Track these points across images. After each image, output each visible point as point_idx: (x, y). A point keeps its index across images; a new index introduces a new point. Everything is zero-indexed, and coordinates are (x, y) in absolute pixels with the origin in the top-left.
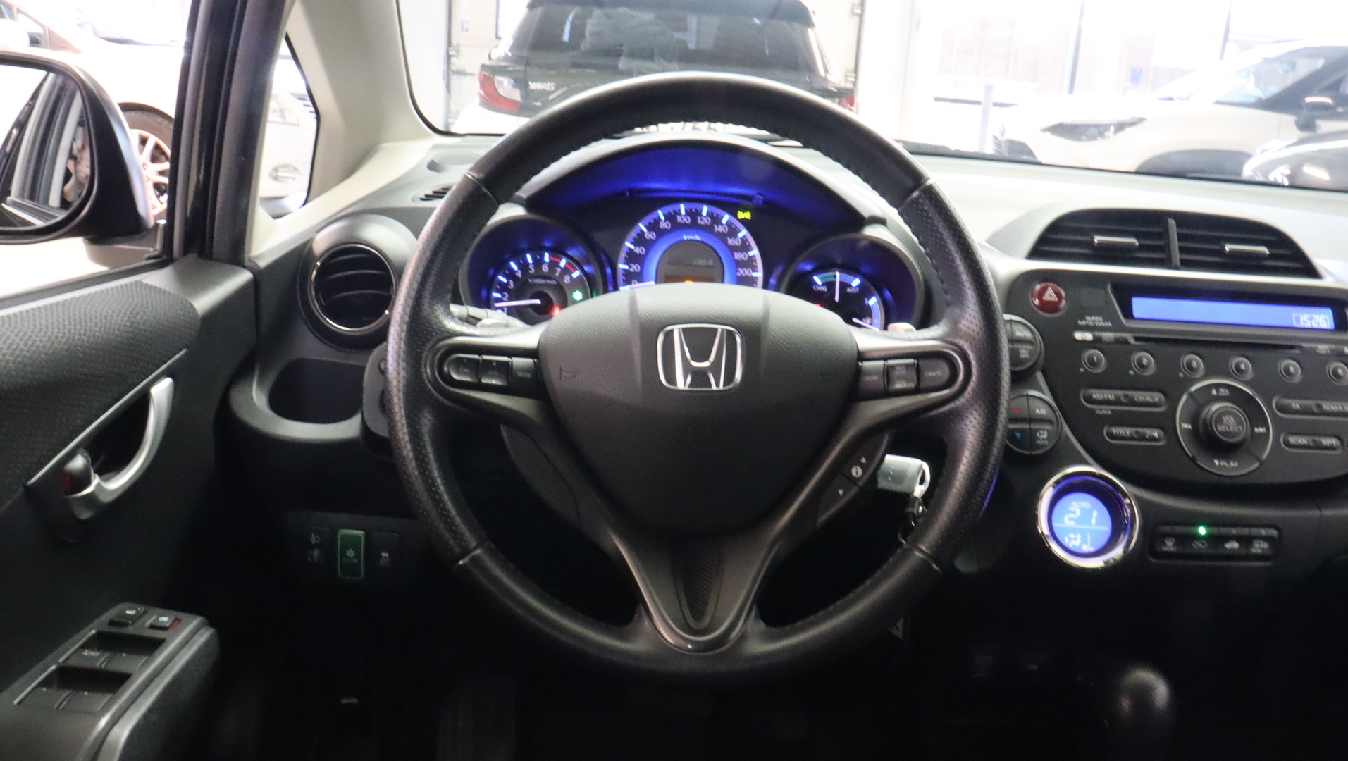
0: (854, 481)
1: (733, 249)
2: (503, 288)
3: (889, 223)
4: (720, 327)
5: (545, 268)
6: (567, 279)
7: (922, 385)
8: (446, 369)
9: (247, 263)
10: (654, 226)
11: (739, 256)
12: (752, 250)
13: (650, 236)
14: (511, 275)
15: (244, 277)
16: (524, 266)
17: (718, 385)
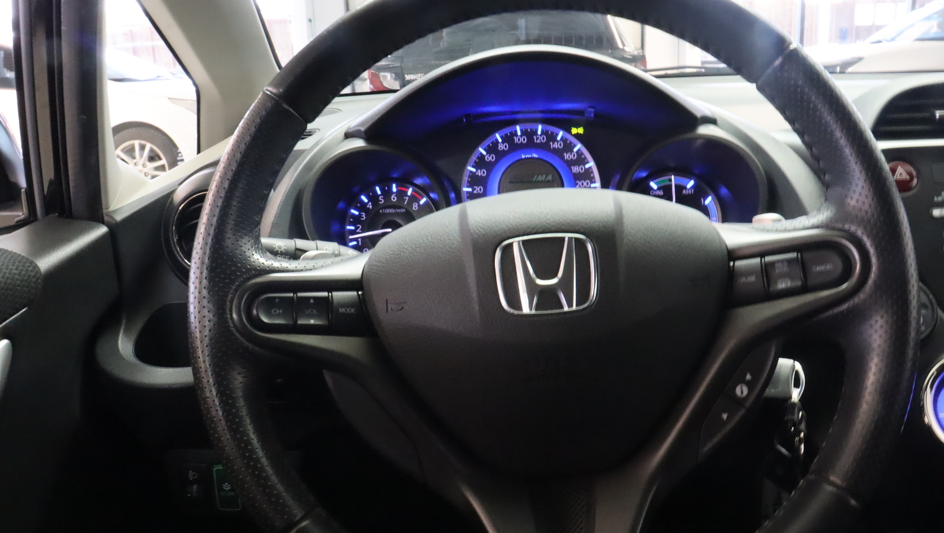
0: (740, 402)
1: (570, 164)
2: (356, 221)
3: (719, 121)
4: (567, 236)
5: (394, 198)
6: (415, 207)
7: (811, 281)
8: (255, 312)
9: (106, 218)
10: (492, 149)
11: (576, 169)
12: (588, 162)
13: (490, 158)
14: (362, 207)
15: (103, 230)
16: (374, 198)
17: (570, 304)
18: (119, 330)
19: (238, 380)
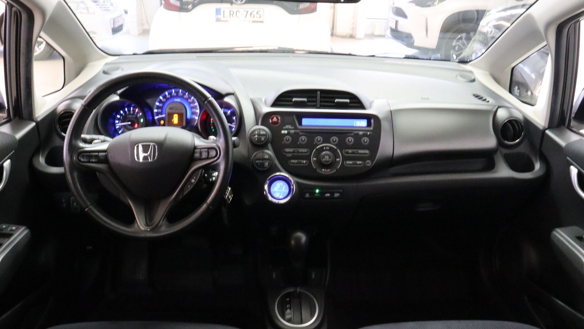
0: (192, 183)
1: (190, 103)
2: (119, 119)
3: (234, 94)
4: (151, 144)
5: (132, 112)
6: (138, 115)
7: (210, 156)
8: (80, 158)
9: (34, 119)
10: (165, 97)
11: (192, 105)
12: (195, 103)
13: (164, 100)
14: (121, 115)
15: (33, 124)
16: (125, 112)
17: (151, 159)
18: (40, 155)
19: (75, 174)
